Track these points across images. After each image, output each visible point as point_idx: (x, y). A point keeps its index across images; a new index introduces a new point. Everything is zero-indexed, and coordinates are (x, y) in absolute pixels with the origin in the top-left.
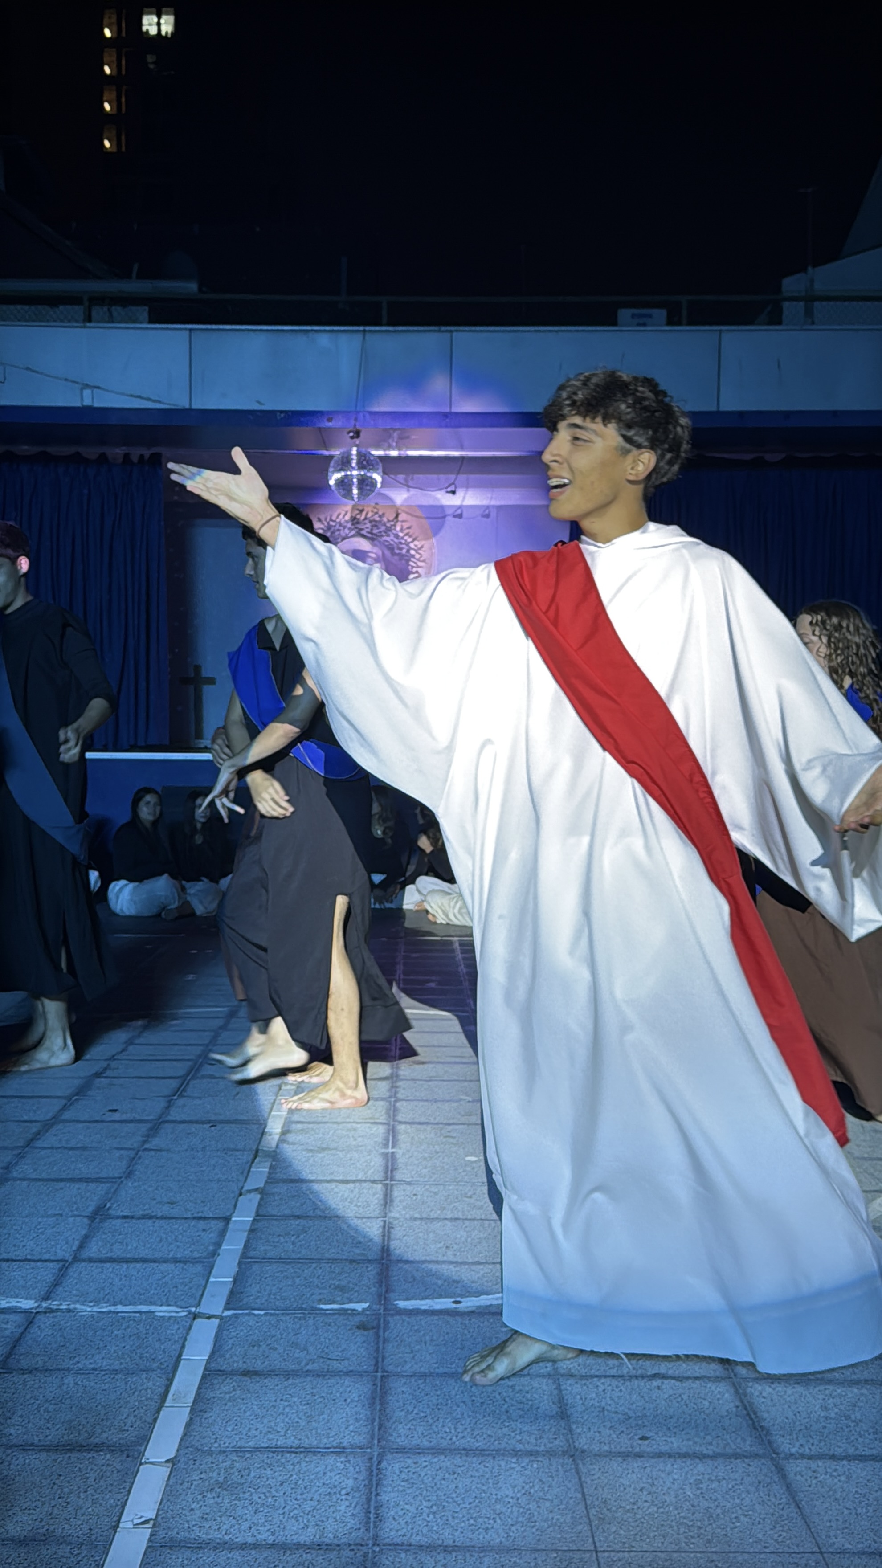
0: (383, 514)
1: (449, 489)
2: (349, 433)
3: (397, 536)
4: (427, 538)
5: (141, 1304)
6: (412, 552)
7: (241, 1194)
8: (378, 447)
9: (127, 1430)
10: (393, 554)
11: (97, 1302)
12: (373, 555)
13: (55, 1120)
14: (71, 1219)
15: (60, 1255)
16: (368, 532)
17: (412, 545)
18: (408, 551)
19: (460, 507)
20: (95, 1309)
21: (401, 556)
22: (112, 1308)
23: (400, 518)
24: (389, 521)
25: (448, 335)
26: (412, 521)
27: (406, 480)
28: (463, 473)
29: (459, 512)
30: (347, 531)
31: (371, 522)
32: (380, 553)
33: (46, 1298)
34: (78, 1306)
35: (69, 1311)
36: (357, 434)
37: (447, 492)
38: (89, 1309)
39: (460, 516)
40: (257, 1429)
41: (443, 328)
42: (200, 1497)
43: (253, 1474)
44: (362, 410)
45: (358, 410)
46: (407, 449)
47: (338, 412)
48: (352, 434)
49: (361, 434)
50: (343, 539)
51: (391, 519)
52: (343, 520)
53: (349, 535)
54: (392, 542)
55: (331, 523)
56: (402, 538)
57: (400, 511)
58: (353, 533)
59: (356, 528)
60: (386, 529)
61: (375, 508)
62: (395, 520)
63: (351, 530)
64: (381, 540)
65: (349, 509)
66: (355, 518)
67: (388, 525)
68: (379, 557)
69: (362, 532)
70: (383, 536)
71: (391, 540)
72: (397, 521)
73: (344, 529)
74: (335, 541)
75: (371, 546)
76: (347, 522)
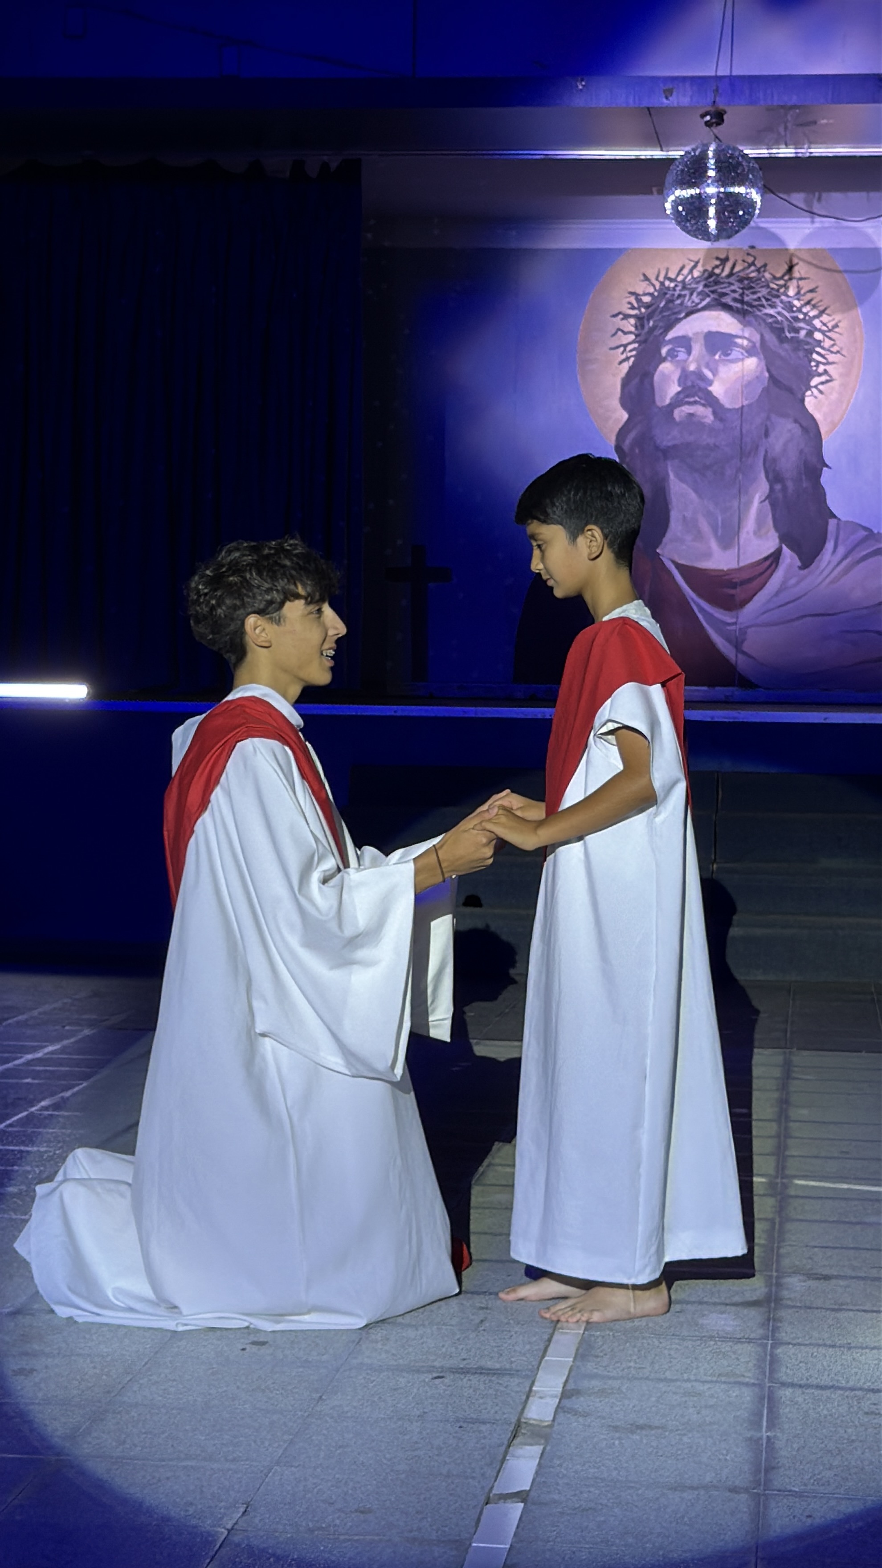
0: (765, 265)
2: (703, 116)
3: (790, 307)
4: (846, 310)
6: (818, 336)
8: (756, 142)
10: (782, 339)
12: (745, 343)
16: (735, 300)
17: (817, 323)
18: (810, 334)
21: (796, 342)
23: (796, 274)
26: (818, 278)
27: (808, 202)
30: (696, 298)
31: (741, 280)
32: (757, 338)
36: (719, 117)
44: (726, 73)
45: (720, 73)
46: (811, 143)
47: (684, 79)
48: (708, 118)
49: (725, 117)
50: (688, 315)
51: (778, 275)
52: (690, 277)
53: (700, 306)
54: (779, 318)
55: (667, 283)
56: (799, 310)
57: (795, 261)
58: (708, 300)
59: (713, 292)
60: (769, 293)
61: (748, 254)
62: (786, 278)
63: (703, 295)
64: (759, 313)
65: (700, 256)
66: (711, 274)
67: (773, 286)
68: (754, 346)
69: (724, 300)
70: (763, 306)
71: (779, 313)
72: (790, 279)
73: (691, 294)
74: (673, 317)
75: (740, 326)
76: (696, 281)
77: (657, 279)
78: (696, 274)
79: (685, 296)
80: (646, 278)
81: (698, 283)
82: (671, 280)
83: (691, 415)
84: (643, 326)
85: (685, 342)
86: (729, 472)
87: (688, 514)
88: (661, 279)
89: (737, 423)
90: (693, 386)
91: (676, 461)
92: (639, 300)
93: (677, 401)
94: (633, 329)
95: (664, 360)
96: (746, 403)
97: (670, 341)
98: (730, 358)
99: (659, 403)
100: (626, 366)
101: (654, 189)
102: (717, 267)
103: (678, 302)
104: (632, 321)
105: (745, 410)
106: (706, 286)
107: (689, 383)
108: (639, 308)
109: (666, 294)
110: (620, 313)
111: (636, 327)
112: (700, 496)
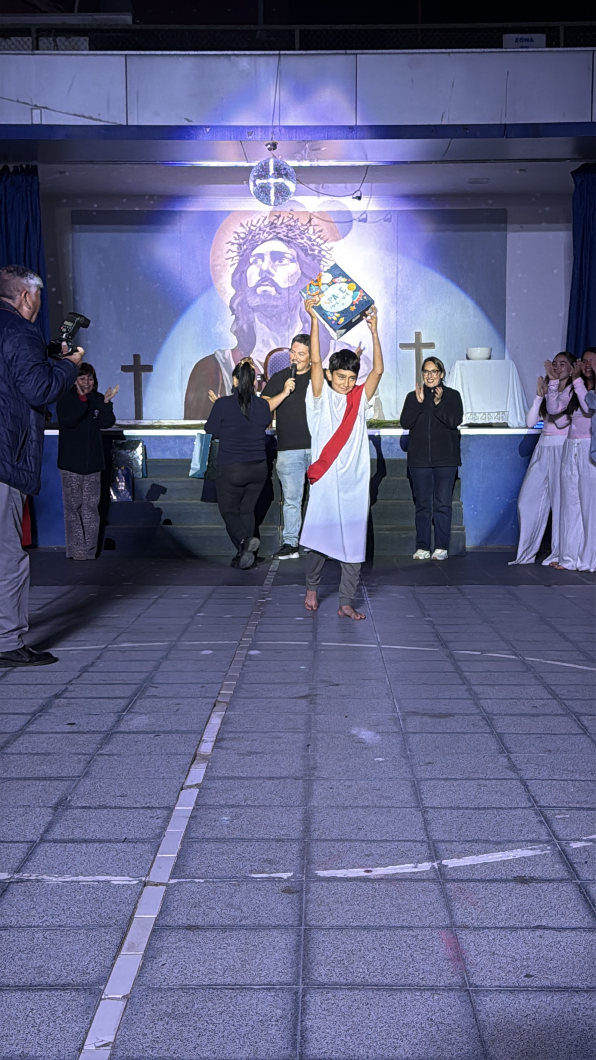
0: (298, 219)
1: (355, 196)
2: (267, 145)
3: (310, 239)
4: (337, 240)
5: (99, 875)
6: (323, 253)
7: (182, 789)
8: (292, 158)
9: (89, 973)
10: (307, 255)
11: (61, 874)
12: (289, 256)
13: (22, 731)
14: (38, 809)
15: (29, 837)
16: (284, 236)
17: (323, 247)
18: (320, 252)
19: (365, 212)
20: (60, 879)
21: (314, 257)
22: (74, 879)
23: (312, 223)
24: (303, 225)
25: (354, 57)
26: (323, 225)
27: (317, 188)
28: (368, 182)
29: (364, 216)
30: (266, 235)
31: (287, 226)
32: (295, 254)
33: (18, 871)
34: (45, 877)
35: (38, 881)
36: (274, 146)
37: (353, 198)
38: (54, 879)
39: (365, 220)
40: (199, 971)
41: (349, 51)
42: (152, 1025)
43: (196, 1006)
44: (278, 125)
45: (274, 124)
46: (318, 159)
47: (257, 127)
48: (269, 146)
49: (278, 146)
50: (263, 242)
51: (304, 223)
52: (262, 225)
53: (268, 239)
54: (305, 244)
55: (252, 228)
56: (314, 241)
57: (312, 217)
58: (271, 236)
59: (274, 232)
60: (300, 232)
61: (290, 214)
62: (308, 225)
63: (269, 233)
64: (295, 242)
65: (268, 214)
66: (273, 223)
67: (302, 229)
68: (294, 258)
69: (279, 236)
70: (297, 238)
71: (305, 242)
72: (310, 225)
73: (263, 233)
74: (255, 244)
75: (287, 248)
76: (266, 226)
77: (247, 225)
78: (266, 222)
79: (260, 234)
80: (242, 225)
81: (266, 227)
82: (254, 226)
83: (265, 291)
84: (241, 249)
85: (261, 256)
86: (283, 318)
87: (265, 339)
88: (249, 225)
89: (287, 295)
90: (265, 277)
91: (259, 313)
92: (239, 236)
93: (258, 285)
94: (236, 250)
95: (251, 264)
96: (291, 285)
97: (254, 256)
98: (283, 263)
99: (250, 285)
100: (234, 267)
101: (245, 182)
102: (275, 220)
103: (257, 237)
104: (236, 246)
105: (290, 288)
106: (270, 229)
107: (264, 276)
108: (239, 239)
109: (251, 233)
110: (230, 242)
111: (238, 248)
112: (270, 329)
